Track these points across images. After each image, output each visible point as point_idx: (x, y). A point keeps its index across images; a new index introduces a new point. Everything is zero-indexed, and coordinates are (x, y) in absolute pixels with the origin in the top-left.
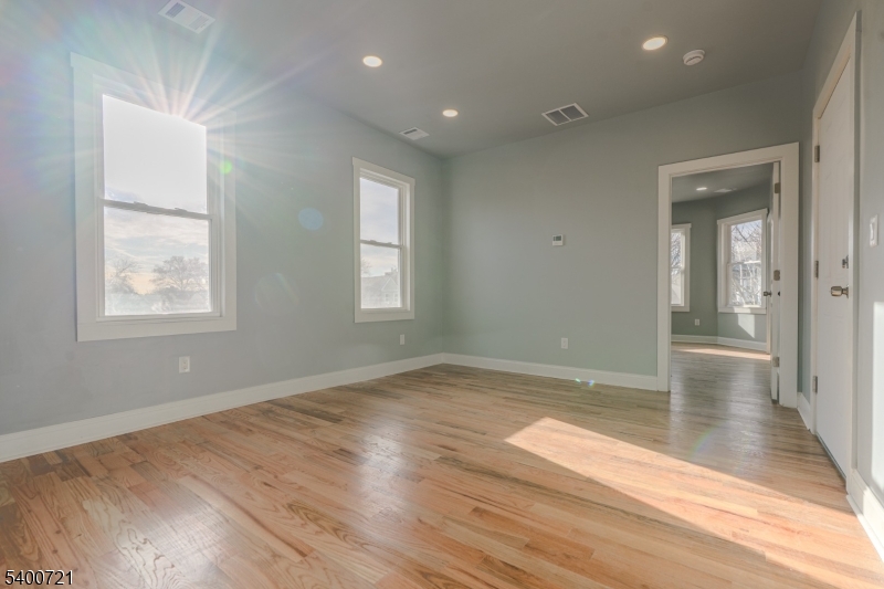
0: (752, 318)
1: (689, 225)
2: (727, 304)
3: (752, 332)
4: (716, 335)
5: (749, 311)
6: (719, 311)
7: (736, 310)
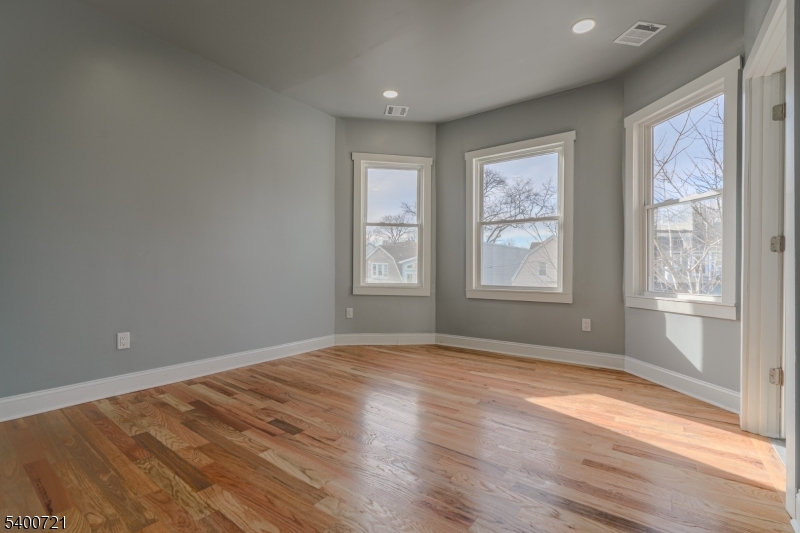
0: (696, 325)
1: (572, 135)
2: (643, 289)
3: (696, 358)
4: (623, 352)
5: (688, 309)
6: (629, 303)
7: (663, 304)
